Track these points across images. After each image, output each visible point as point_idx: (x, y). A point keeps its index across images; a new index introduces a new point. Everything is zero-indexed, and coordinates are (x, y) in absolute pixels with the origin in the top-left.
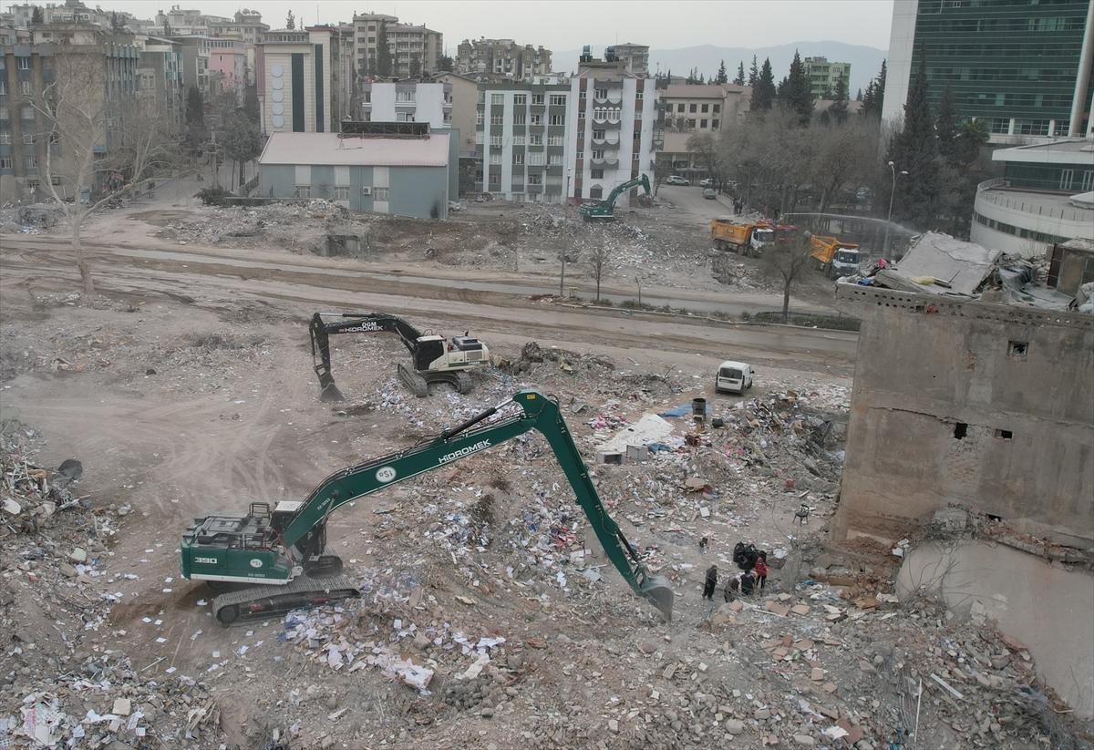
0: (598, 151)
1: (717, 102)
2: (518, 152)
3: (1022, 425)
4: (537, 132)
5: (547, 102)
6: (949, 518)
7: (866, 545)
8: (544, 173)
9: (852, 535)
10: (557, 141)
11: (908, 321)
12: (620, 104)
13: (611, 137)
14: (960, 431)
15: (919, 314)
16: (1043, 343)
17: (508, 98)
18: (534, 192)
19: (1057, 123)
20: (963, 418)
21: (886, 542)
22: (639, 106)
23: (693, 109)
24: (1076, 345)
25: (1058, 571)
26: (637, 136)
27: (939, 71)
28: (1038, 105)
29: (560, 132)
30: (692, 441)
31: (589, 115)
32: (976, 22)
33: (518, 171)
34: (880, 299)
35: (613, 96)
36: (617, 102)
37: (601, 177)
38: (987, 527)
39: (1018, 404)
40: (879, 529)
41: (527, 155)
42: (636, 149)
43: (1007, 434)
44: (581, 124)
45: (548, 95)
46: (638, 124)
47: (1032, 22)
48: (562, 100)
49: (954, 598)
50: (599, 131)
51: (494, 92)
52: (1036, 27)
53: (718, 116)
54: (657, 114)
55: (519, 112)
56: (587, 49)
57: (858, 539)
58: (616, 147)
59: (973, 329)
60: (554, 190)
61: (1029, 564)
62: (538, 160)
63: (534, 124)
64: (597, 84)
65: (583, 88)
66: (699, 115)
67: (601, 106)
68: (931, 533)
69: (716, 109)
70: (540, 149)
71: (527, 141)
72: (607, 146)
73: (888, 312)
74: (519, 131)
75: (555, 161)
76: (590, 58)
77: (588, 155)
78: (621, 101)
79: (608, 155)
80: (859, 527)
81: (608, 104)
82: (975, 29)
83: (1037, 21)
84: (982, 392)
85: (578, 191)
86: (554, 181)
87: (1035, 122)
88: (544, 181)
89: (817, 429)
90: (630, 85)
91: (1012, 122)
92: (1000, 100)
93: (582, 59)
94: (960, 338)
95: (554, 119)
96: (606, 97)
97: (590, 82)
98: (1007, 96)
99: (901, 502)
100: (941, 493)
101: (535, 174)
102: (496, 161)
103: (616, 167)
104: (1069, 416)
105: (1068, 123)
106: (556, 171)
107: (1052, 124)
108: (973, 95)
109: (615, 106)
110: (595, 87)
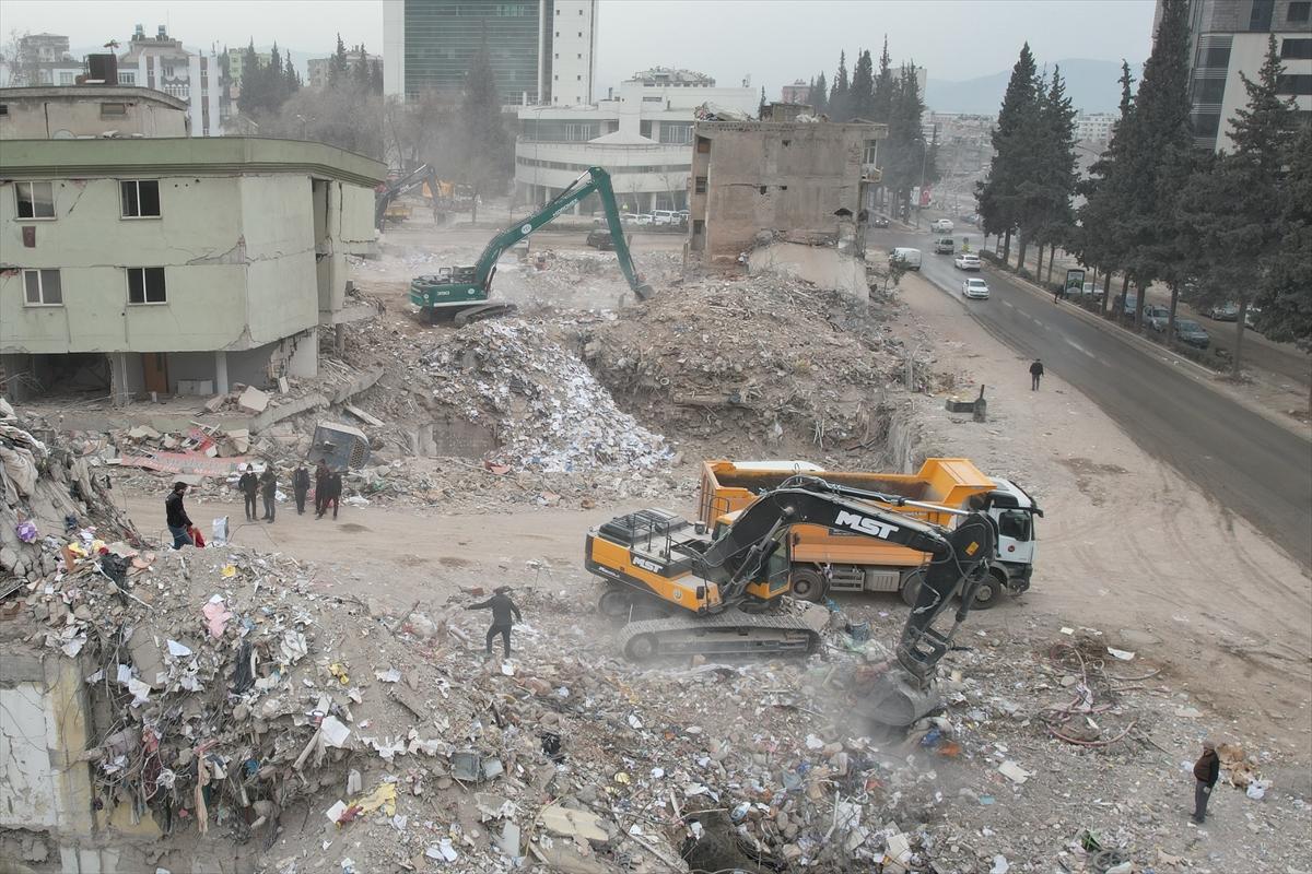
3: (791, 181)
6: (767, 235)
7: (723, 261)
9: (715, 257)
11: (736, 136)
12: (188, 81)
14: (763, 190)
15: (740, 133)
16: (797, 139)
19: (529, 94)
20: (764, 183)
21: (732, 257)
22: (204, 83)
24: (810, 139)
25: (815, 250)
26: (205, 113)
27: (429, 51)
28: (513, 79)
32: (455, 8)
34: (721, 127)
35: (180, 75)
36: (184, 79)
38: (781, 237)
39: (789, 171)
40: (728, 251)
42: (206, 124)
43: (784, 188)
46: (205, 101)
47: (499, 9)
48: (130, 78)
49: (777, 269)
51: (63, 70)
52: (502, 13)
54: (222, 91)
56: (139, 28)
57: (718, 259)
59: (766, 137)
61: (804, 249)
64: (163, 61)
65: (150, 66)
67: (170, 83)
68: (763, 243)
73: (725, 133)
76: (142, 37)
78: (189, 78)
80: (718, 252)
81: (177, 81)
82: (455, 13)
83: (503, 8)
84: (772, 168)
87: (512, 94)
90: (194, 63)
93: (134, 38)
94: (761, 142)
96: (172, 75)
97: (157, 60)
99: (736, 234)
100: (757, 225)
104: (811, 173)
105: (537, 94)
107: (525, 95)
108: (459, 72)
109: (183, 83)
110: (162, 64)
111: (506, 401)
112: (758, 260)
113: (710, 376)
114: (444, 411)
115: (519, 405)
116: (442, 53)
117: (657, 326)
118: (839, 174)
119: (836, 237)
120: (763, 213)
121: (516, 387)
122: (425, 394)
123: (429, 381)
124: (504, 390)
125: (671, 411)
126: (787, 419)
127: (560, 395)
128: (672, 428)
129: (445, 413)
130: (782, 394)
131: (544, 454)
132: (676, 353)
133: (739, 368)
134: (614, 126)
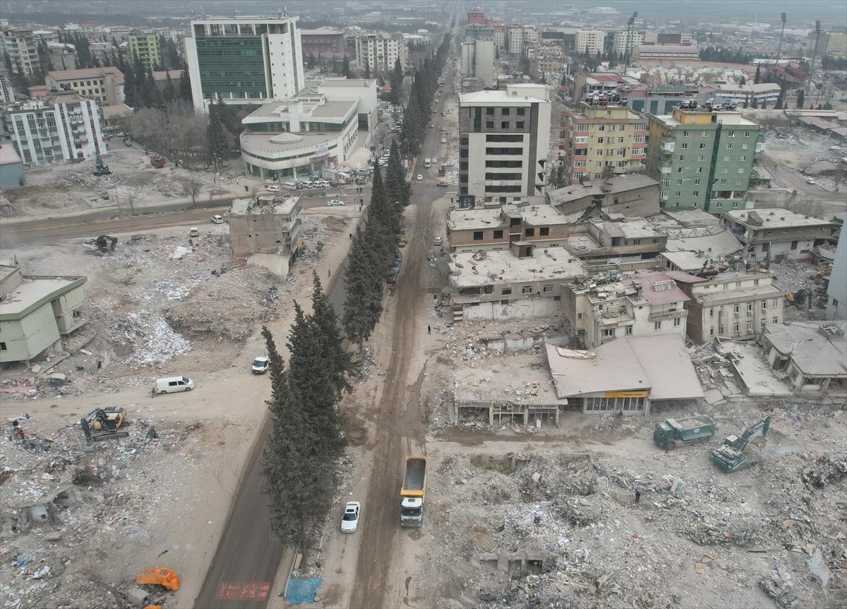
0: (76, 136)
1: (101, 79)
2: (36, 142)
3: (259, 233)
4: (43, 132)
5: (44, 117)
6: (252, 251)
7: (240, 260)
8: (52, 150)
9: (237, 258)
10: (55, 134)
12: (81, 114)
13: (81, 129)
14: (250, 236)
17: (24, 117)
18: (50, 160)
19: (262, 93)
20: (250, 234)
21: (243, 258)
22: (90, 113)
23: (89, 84)
24: (263, 219)
25: (270, 255)
26: (93, 127)
29: (55, 130)
30: (194, 250)
31: (67, 120)
33: (38, 151)
34: (231, 217)
35: (77, 110)
36: (79, 113)
37: (81, 147)
38: (258, 251)
39: (258, 230)
40: (242, 256)
41: (42, 143)
42: (94, 132)
43: (257, 235)
44: (65, 125)
45: (44, 113)
46: (92, 122)
48: (52, 115)
49: (256, 264)
50: (74, 127)
51: (16, 115)
52: (245, 54)
53: (104, 86)
54: (100, 117)
55: (31, 123)
56: (54, 86)
58: (85, 133)
59: (247, 219)
60: (60, 157)
61: (266, 255)
62: (48, 144)
63: (41, 128)
64: (68, 105)
65: (61, 108)
66: (93, 87)
67: (72, 115)
68: (250, 254)
69: (102, 82)
70: (48, 139)
71: (39, 136)
72: (80, 133)
73: (233, 219)
74: (34, 132)
75: (56, 144)
76: (56, 91)
77: (72, 139)
78: (81, 112)
79: (82, 138)
81: (76, 114)
83: (245, 51)
84: (251, 229)
85: (71, 156)
86: (58, 153)
88: (53, 154)
89: (219, 240)
90: (84, 104)
91: (246, 94)
92: (239, 84)
93: (52, 91)
94: (246, 221)
95: (50, 124)
96: (73, 111)
97: (64, 105)
98: (242, 83)
99: (243, 251)
100: (250, 247)
101: (48, 151)
102: (26, 148)
103: (87, 142)
105: (266, 93)
106: (59, 148)
107: (260, 93)
108: (228, 83)
109: (79, 115)
110: (67, 107)
111: (135, 339)
112: (250, 261)
113: (202, 322)
114: (115, 344)
115: (139, 339)
116: (218, 73)
117: (189, 306)
118: (275, 230)
119: (277, 250)
120: (251, 243)
121: (138, 333)
122: (109, 339)
123: (111, 335)
124: (134, 335)
125: (192, 333)
126: (223, 335)
127: (153, 334)
128: (192, 338)
129: (116, 345)
130: (222, 327)
131: (146, 354)
132: (192, 315)
133: (210, 319)
134: (288, 124)
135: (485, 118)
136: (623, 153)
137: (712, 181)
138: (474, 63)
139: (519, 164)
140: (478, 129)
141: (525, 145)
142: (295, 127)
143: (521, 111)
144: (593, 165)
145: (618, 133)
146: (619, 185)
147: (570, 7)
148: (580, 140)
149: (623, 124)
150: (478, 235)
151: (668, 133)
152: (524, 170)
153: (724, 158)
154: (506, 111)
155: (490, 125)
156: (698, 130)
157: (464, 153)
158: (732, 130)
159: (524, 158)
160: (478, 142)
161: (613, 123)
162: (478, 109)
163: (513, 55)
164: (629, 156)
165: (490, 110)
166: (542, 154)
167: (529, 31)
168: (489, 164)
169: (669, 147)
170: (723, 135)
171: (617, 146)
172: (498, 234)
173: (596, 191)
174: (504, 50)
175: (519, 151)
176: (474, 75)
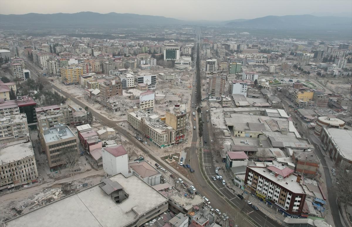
1: (146, 55)
13: (154, 63)
22: (155, 61)
91: (174, 59)
92: (171, 57)
110: (153, 60)
116: (168, 55)
134: (181, 63)
135: (209, 63)
136: (225, 67)
137: (236, 71)
138: (206, 54)
139: (213, 68)
140: (208, 64)
141: (214, 66)
142: (182, 63)
143: (213, 62)
144: (222, 68)
145: (225, 65)
146: (224, 71)
147: (234, 32)
148: (220, 65)
149: (225, 64)
150: (208, 73)
151: (231, 65)
152: (213, 69)
153: (237, 68)
154: (212, 62)
155: (210, 63)
156: (234, 65)
157: (207, 67)
158: (238, 65)
159: (214, 67)
160: (208, 65)
161: (224, 64)
162: (208, 62)
163: (214, 50)
164: (226, 67)
165: (210, 62)
166: (216, 67)
167: (218, 44)
168: (209, 68)
169: (231, 66)
170: (237, 65)
171: (225, 66)
172: (210, 73)
173: (222, 71)
174: (212, 48)
175: (213, 67)
176: (206, 56)
